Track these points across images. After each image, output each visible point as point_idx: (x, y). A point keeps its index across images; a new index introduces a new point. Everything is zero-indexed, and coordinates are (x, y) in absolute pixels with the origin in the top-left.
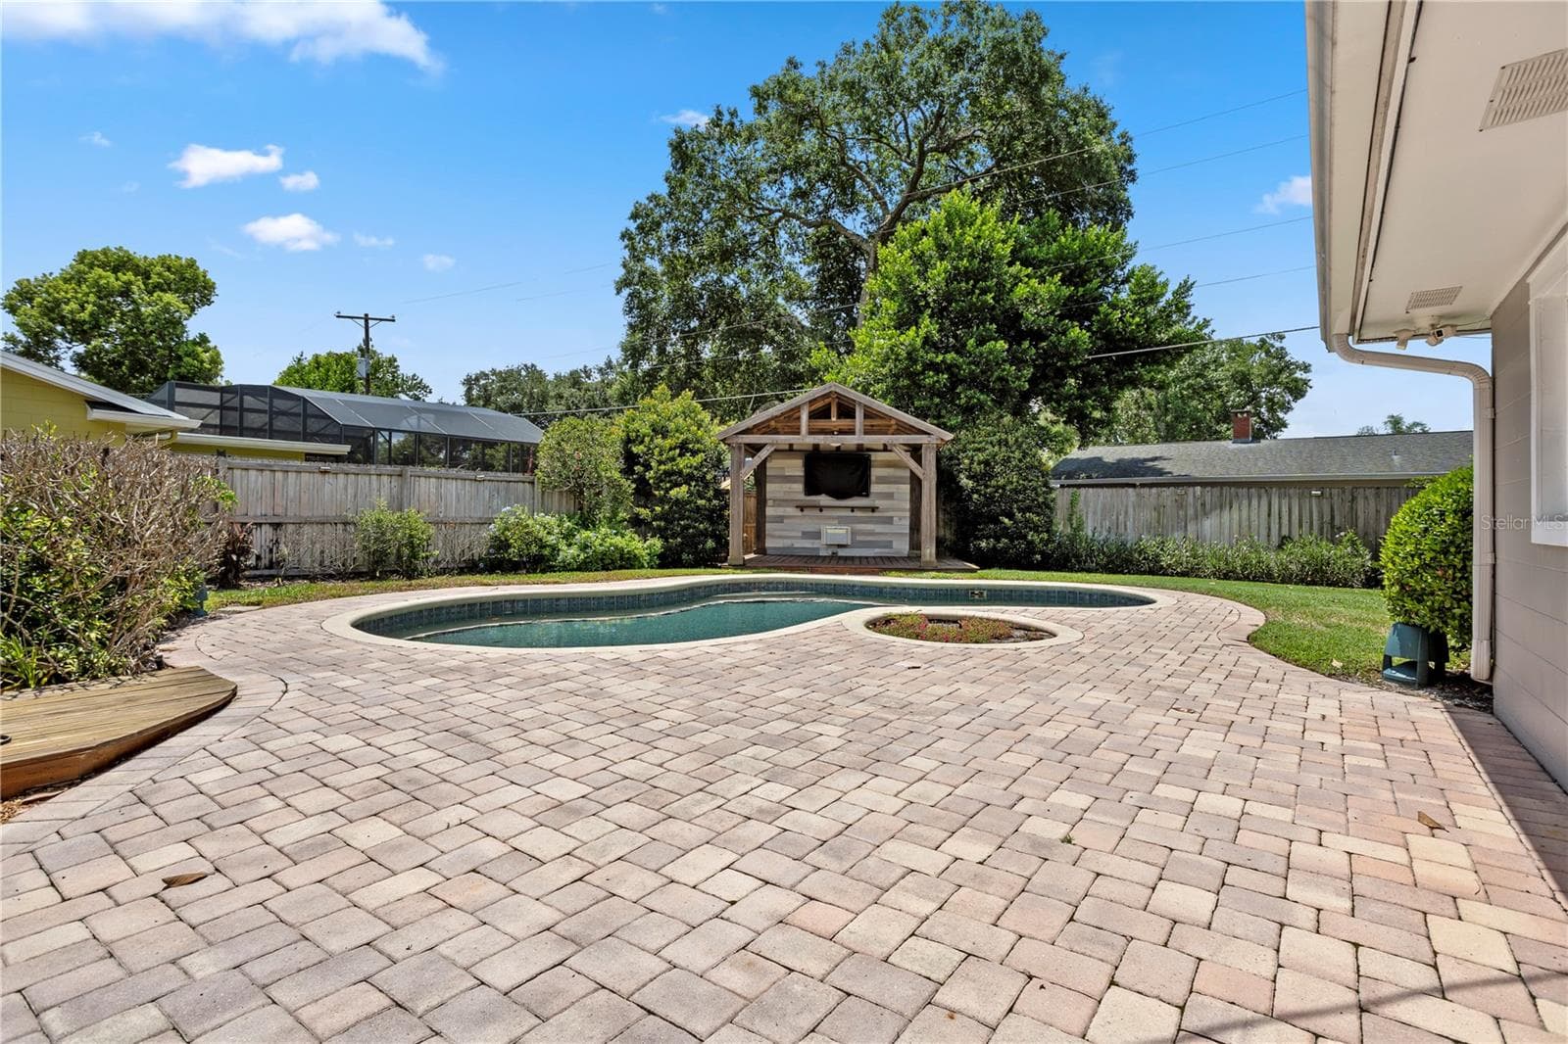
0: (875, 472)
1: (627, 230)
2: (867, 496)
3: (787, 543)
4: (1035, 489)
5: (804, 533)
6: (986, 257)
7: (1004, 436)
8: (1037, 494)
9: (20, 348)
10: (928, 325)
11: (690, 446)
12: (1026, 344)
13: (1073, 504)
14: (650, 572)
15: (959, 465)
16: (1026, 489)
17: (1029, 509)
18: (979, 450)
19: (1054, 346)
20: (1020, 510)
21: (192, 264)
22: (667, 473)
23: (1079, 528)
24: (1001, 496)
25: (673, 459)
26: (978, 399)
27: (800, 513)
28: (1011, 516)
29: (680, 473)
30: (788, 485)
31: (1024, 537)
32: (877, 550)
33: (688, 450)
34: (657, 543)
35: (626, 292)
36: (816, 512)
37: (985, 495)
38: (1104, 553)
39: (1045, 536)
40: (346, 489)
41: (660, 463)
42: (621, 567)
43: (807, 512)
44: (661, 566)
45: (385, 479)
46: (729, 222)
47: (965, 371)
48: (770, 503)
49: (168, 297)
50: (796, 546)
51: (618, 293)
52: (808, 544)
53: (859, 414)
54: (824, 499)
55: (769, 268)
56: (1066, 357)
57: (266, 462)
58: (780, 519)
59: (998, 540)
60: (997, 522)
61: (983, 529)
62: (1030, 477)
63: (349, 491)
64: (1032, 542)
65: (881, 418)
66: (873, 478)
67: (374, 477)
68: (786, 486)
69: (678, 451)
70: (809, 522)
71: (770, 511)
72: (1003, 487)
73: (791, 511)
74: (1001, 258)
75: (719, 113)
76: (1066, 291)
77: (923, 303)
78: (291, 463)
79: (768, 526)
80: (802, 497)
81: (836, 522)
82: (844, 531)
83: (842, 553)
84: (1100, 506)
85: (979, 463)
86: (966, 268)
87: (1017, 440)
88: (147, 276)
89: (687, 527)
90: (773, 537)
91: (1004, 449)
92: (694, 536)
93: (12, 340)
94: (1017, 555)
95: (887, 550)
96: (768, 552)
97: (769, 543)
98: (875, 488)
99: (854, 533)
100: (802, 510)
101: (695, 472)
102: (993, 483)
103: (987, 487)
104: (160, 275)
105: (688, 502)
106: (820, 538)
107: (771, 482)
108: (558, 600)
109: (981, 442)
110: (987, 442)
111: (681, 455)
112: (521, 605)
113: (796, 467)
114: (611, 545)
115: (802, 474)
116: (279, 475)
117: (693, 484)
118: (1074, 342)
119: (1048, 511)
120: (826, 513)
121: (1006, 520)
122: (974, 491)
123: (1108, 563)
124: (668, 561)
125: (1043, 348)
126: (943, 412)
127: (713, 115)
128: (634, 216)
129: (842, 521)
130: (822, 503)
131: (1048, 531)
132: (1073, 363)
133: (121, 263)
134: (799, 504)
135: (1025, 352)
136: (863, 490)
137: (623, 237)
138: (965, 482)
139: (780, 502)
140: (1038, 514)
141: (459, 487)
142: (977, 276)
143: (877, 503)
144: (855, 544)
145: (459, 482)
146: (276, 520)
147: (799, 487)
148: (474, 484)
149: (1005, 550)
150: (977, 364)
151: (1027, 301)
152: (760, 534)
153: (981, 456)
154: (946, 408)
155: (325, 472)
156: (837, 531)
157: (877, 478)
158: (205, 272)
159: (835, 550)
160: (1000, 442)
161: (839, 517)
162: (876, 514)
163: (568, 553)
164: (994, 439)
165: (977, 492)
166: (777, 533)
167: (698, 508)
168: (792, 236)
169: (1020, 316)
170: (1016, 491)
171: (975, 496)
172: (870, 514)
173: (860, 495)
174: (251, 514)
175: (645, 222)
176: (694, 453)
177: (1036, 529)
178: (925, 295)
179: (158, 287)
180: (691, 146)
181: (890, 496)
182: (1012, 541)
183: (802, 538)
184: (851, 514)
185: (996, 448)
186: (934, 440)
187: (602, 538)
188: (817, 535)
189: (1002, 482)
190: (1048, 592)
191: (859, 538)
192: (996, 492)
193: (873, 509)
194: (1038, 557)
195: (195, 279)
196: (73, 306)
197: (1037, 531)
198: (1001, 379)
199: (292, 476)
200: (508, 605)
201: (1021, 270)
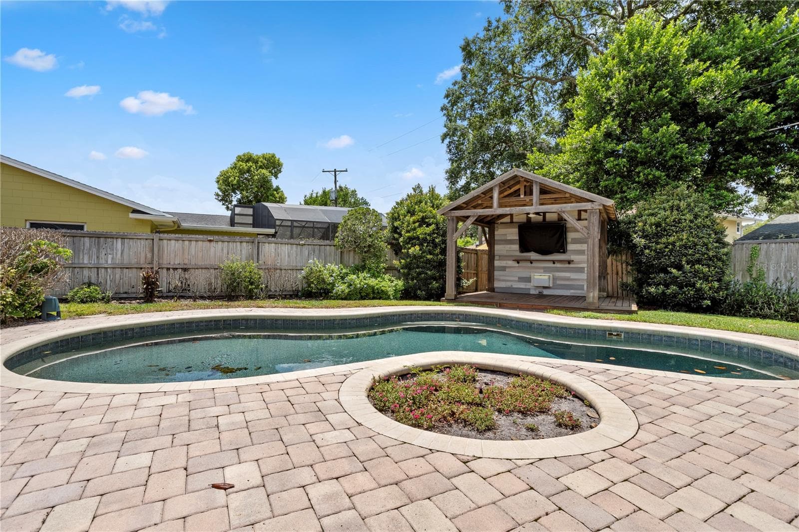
0: (571, 236)
1: (444, 105)
2: (564, 252)
3: (508, 284)
4: (705, 244)
5: (519, 278)
6: (664, 60)
7: (677, 202)
8: (707, 249)
9: (220, 198)
10: (610, 123)
11: (427, 220)
12: (702, 125)
13: (752, 257)
14: (394, 302)
15: (634, 227)
16: (695, 245)
17: (699, 261)
18: (652, 215)
19: (733, 123)
20: (688, 263)
21: (273, 156)
22: (410, 239)
23: (760, 277)
24: (671, 251)
25: (415, 229)
26: (654, 176)
27: (517, 265)
28: (679, 267)
29: (418, 238)
30: (509, 246)
31: (693, 285)
32: (572, 291)
33: (425, 223)
34: (400, 283)
35: (447, 140)
36: (529, 264)
37: (655, 251)
38: (784, 302)
39: (716, 284)
40: (222, 250)
41: (408, 231)
42: (374, 298)
43: (521, 264)
44: (402, 298)
45: (244, 244)
46: (505, 90)
47: (641, 154)
48: (496, 258)
49: (264, 171)
50: (514, 286)
51: (443, 142)
52: (522, 285)
53: (536, 190)
54: (533, 255)
55: (532, 116)
56: (744, 130)
57: (180, 236)
58: (504, 269)
59: (667, 286)
60: (667, 272)
61: (655, 278)
62: (701, 235)
63: (224, 251)
64: (700, 289)
65: (559, 193)
66: (569, 240)
67: (238, 244)
68: (508, 247)
69: (417, 224)
70: (522, 271)
71: (497, 263)
72: (673, 244)
73: (511, 263)
74: (677, 58)
75: (490, 22)
76: (746, 74)
77: (608, 108)
78: (193, 236)
79: (496, 273)
80: (518, 253)
81: (542, 271)
82: (547, 277)
83: (546, 292)
84: (783, 259)
85: (651, 225)
86: (643, 73)
87: (689, 205)
88: (256, 162)
89: (419, 274)
90: (499, 280)
91: (675, 212)
92: (426, 279)
93: (217, 195)
94: (686, 300)
95: (580, 291)
96: (496, 290)
97: (497, 284)
98: (571, 247)
99: (555, 279)
100: (518, 263)
101: (428, 237)
102: (664, 240)
103: (657, 243)
104: (261, 162)
105: (421, 257)
106: (530, 282)
107: (497, 244)
108: (276, 320)
109: (655, 208)
110: (660, 208)
111: (420, 226)
112: (252, 322)
113: (513, 233)
114: (366, 284)
115: (518, 238)
116: (187, 243)
117: (425, 245)
118: (752, 116)
119: (720, 264)
120: (534, 264)
121: (674, 271)
122: (646, 247)
123: (790, 311)
124: (407, 295)
125: (720, 127)
126: (625, 188)
127: (486, 25)
128: (447, 96)
129: (546, 270)
130: (532, 258)
131: (719, 280)
132: (751, 134)
133: (249, 159)
134: (516, 258)
135: (700, 132)
136: (562, 249)
137: (442, 109)
138: (638, 240)
139: (503, 257)
140: (709, 266)
141: (290, 248)
142: (653, 78)
143: (573, 257)
144: (556, 287)
145: (289, 245)
146: (185, 267)
147: (516, 247)
148: (299, 247)
149: (675, 295)
150: (653, 148)
151: (704, 90)
152: (491, 279)
153: (653, 220)
154: (627, 185)
155: (210, 241)
156: (541, 277)
157: (572, 239)
158: (279, 159)
159: (541, 290)
160: (672, 208)
161: (544, 268)
162: (571, 266)
163: (341, 288)
164: (666, 205)
165: (649, 248)
166: (502, 278)
167: (428, 261)
168: (546, 94)
169: (695, 104)
170: (685, 247)
171: (647, 251)
172: (567, 265)
173: (559, 252)
174: (172, 263)
175: (454, 98)
176: (428, 225)
177: (706, 278)
178: (609, 101)
179: (261, 167)
180: (473, 48)
181: (581, 252)
182: (681, 287)
183: (519, 281)
184: (553, 265)
185: (668, 213)
186: (597, 206)
187: (362, 280)
188: (528, 280)
189: (672, 239)
190: (690, 340)
191: (559, 282)
192: (666, 247)
193: (569, 262)
194: (709, 302)
195: (274, 163)
196: (232, 178)
197: (707, 280)
198: (674, 157)
199: (193, 243)
200: (244, 322)
201: (699, 65)
